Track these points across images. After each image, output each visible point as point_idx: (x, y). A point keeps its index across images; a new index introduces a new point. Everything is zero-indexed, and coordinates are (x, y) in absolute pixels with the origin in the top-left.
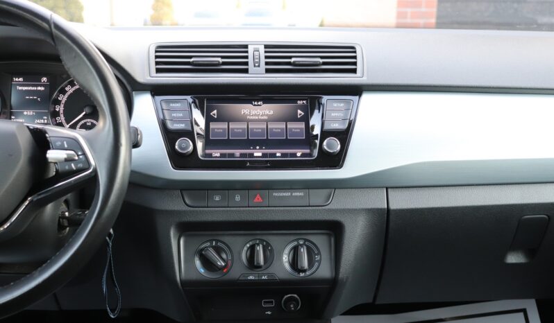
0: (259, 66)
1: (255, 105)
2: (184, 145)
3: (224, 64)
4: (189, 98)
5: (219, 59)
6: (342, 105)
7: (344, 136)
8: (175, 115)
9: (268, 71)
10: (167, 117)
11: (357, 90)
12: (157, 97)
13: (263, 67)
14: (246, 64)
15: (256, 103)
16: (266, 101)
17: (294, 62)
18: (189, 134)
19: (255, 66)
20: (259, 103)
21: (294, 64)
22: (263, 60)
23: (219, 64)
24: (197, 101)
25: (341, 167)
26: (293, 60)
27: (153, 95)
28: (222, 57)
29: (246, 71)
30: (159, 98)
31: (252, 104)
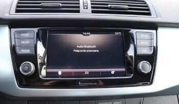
0: (87, 8)
1: (84, 35)
2: (26, 68)
3: (63, 7)
4: (36, 30)
5: (61, 4)
6: (146, 36)
7: (152, 59)
8: (23, 42)
9: (93, 12)
10: (17, 44)
11: (154, 26)
12: (12, 29)
13: (90, 9)
14: (79, 7)
15: (85, 34)
16: (93, 32)
17: (110, 7)
18: (33, 58)
19: (84, 8)
20: (88, 34)
21: (110, 8)
22: (90, 6)
23: (59, 7)
24: (41, 32)
25: (151, 83)
26: (109, 6)
27: (10, 28)
28: (62, 3)
29: (78, 12)
30: (13, 30)
31: (82, 34)
